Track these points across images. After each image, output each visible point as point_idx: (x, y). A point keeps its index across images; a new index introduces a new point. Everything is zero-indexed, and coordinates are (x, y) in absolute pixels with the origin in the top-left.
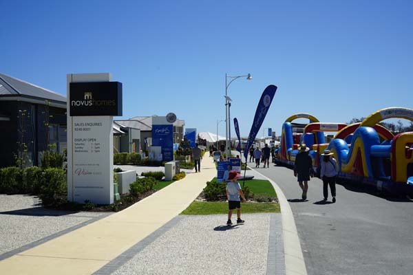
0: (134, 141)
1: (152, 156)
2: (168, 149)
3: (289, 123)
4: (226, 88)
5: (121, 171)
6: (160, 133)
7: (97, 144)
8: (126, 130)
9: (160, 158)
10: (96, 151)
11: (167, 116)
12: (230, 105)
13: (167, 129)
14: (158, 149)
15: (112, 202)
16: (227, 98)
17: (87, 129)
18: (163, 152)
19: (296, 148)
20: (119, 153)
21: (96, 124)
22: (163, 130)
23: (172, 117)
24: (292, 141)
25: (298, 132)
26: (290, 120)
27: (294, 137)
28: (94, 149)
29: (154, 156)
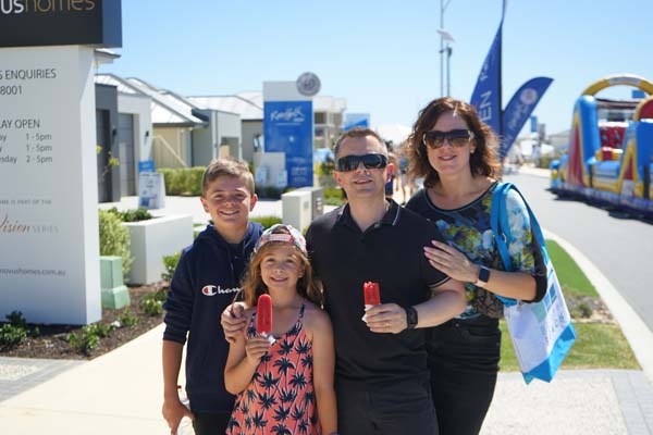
0: (225, 141)
1: (263, 176)
2: (302, 161)
3: (590, 99)
4: (442, 11)
5: (149, 217)
6: (282, 120)
7: (42, 138)
8: (204, 116)
9: (280, 179)
10: (42, 160)
11: (299, 81)
12: (450, 51)
13: (298, 111)
14: (277, 160)
15: (93, 315)
16: (445, 36)
17: (13, 90)
18: (289, 166)
19: (608, 156)
20: (187, 169)
21: (38, 74)
22: (289, 114)
23: (310, 84)
24: (597, 140)
25: (610, 120)
26: (592, 91)
27: (602, 132)
28: (35, 154)
29: (268, 176)
